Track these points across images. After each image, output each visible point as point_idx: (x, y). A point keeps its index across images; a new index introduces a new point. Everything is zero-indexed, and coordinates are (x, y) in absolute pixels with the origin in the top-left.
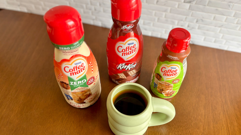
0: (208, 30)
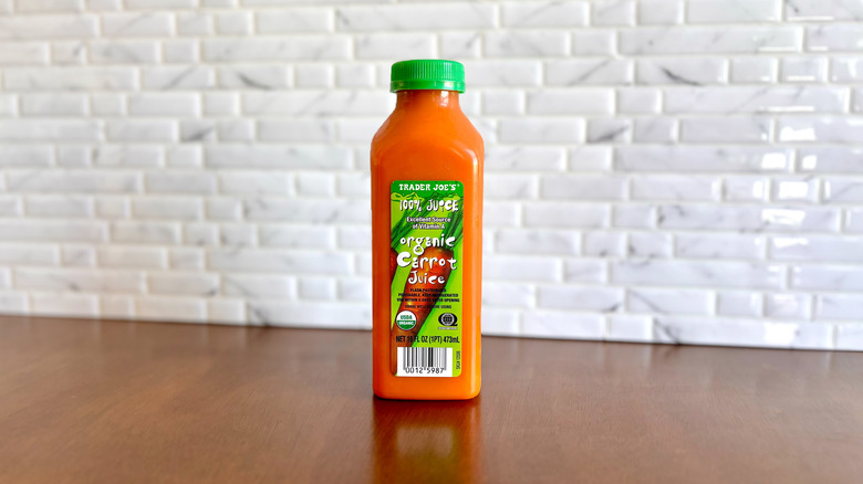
0: (295, 245)
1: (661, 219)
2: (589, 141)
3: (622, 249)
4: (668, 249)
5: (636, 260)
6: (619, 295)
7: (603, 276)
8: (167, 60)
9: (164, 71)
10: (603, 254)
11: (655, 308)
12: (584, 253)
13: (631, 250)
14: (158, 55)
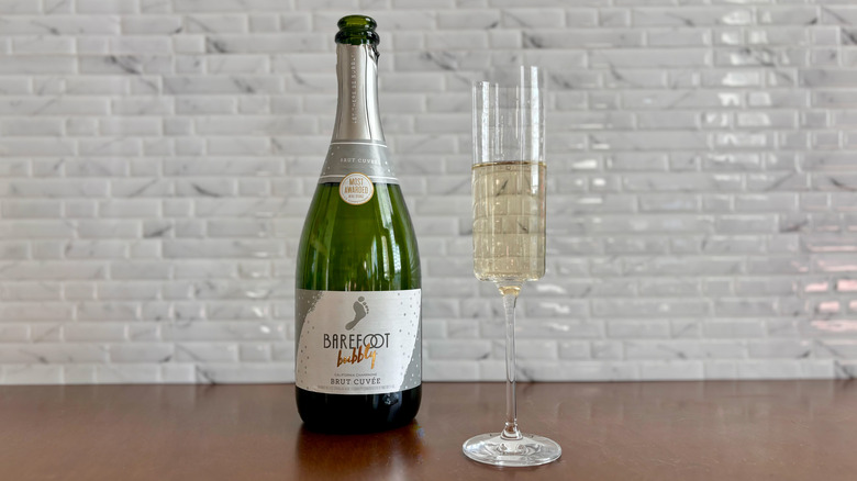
2: (782, 231)
8: (450, 172)
9: (447, 181)
10: (796, 314)
12: (782, 313)
14: (443, 168)
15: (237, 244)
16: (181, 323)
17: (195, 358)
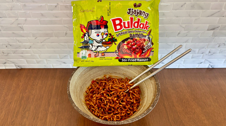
1: (219, 46)
2: (208, 30)
3: (207, 52)
4: (218, 52)
5: (209, 54)
6: (203, 60)
7: (201, 57)
10: (202, 53)
11: (211, 63)
12: (198, 53)
13: (210, 52)
15: (13, 33)
16: (5, 54)
17: (14, 63)
